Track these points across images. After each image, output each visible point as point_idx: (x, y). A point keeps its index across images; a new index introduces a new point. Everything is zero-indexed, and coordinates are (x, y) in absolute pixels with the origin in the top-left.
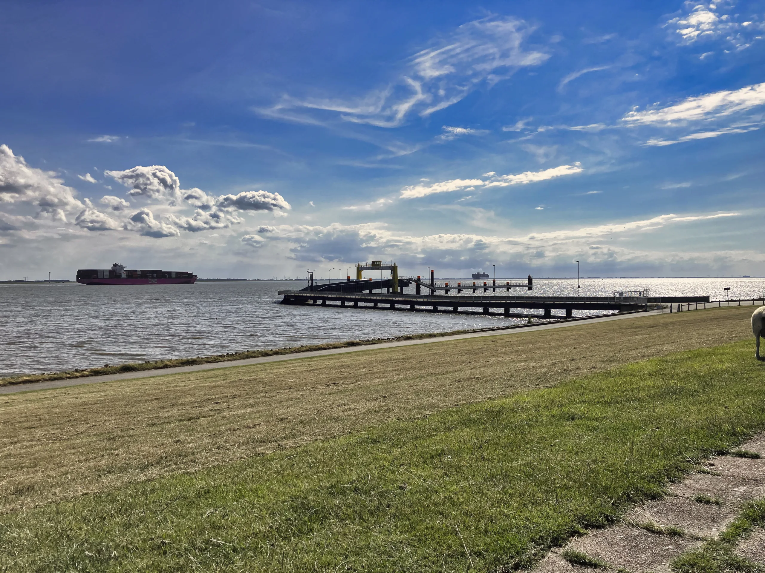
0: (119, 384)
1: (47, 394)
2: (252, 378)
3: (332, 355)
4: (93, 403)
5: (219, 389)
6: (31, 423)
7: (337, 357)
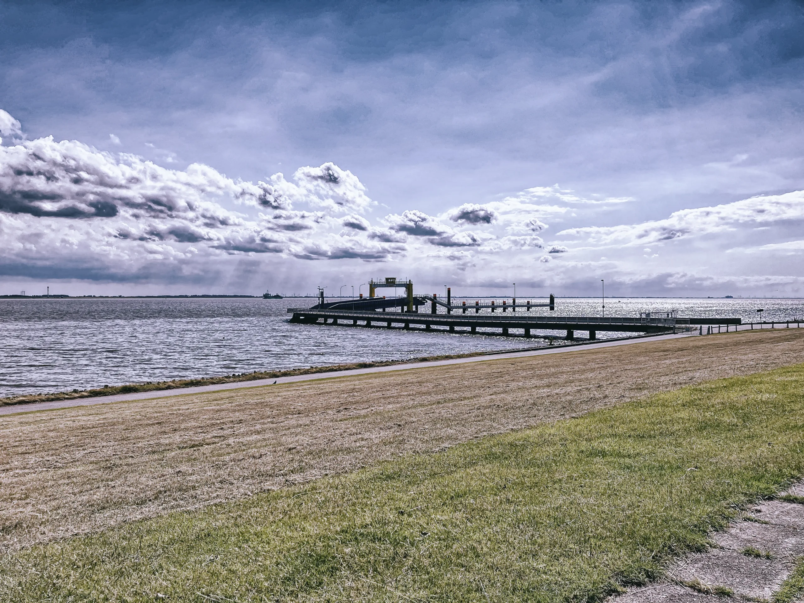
0: (119, 405)
1: (44, 416)
2: (259, 401)
3: (344, 377)
4: (91, 426)
5: (223, 414)
6: (24, 448)
7: (348, 379)
